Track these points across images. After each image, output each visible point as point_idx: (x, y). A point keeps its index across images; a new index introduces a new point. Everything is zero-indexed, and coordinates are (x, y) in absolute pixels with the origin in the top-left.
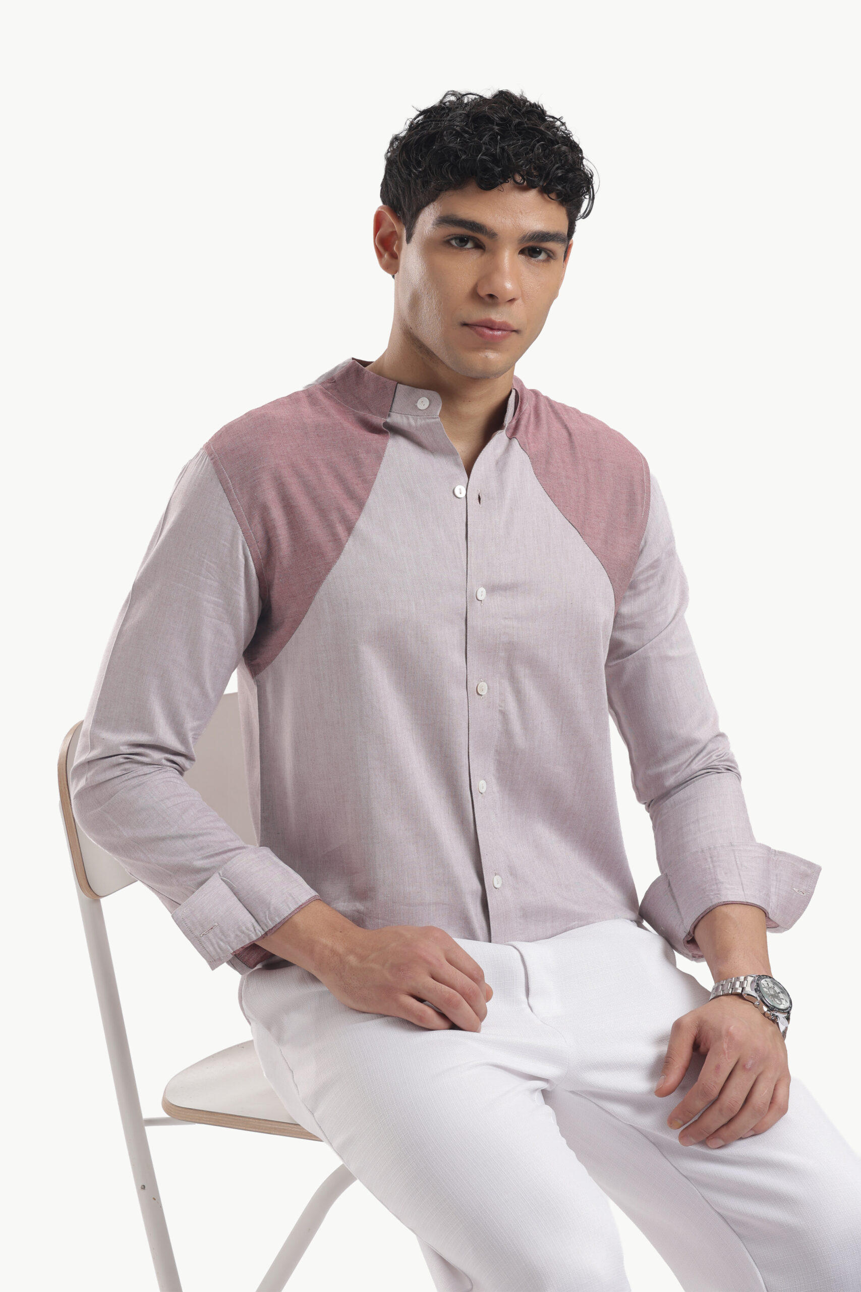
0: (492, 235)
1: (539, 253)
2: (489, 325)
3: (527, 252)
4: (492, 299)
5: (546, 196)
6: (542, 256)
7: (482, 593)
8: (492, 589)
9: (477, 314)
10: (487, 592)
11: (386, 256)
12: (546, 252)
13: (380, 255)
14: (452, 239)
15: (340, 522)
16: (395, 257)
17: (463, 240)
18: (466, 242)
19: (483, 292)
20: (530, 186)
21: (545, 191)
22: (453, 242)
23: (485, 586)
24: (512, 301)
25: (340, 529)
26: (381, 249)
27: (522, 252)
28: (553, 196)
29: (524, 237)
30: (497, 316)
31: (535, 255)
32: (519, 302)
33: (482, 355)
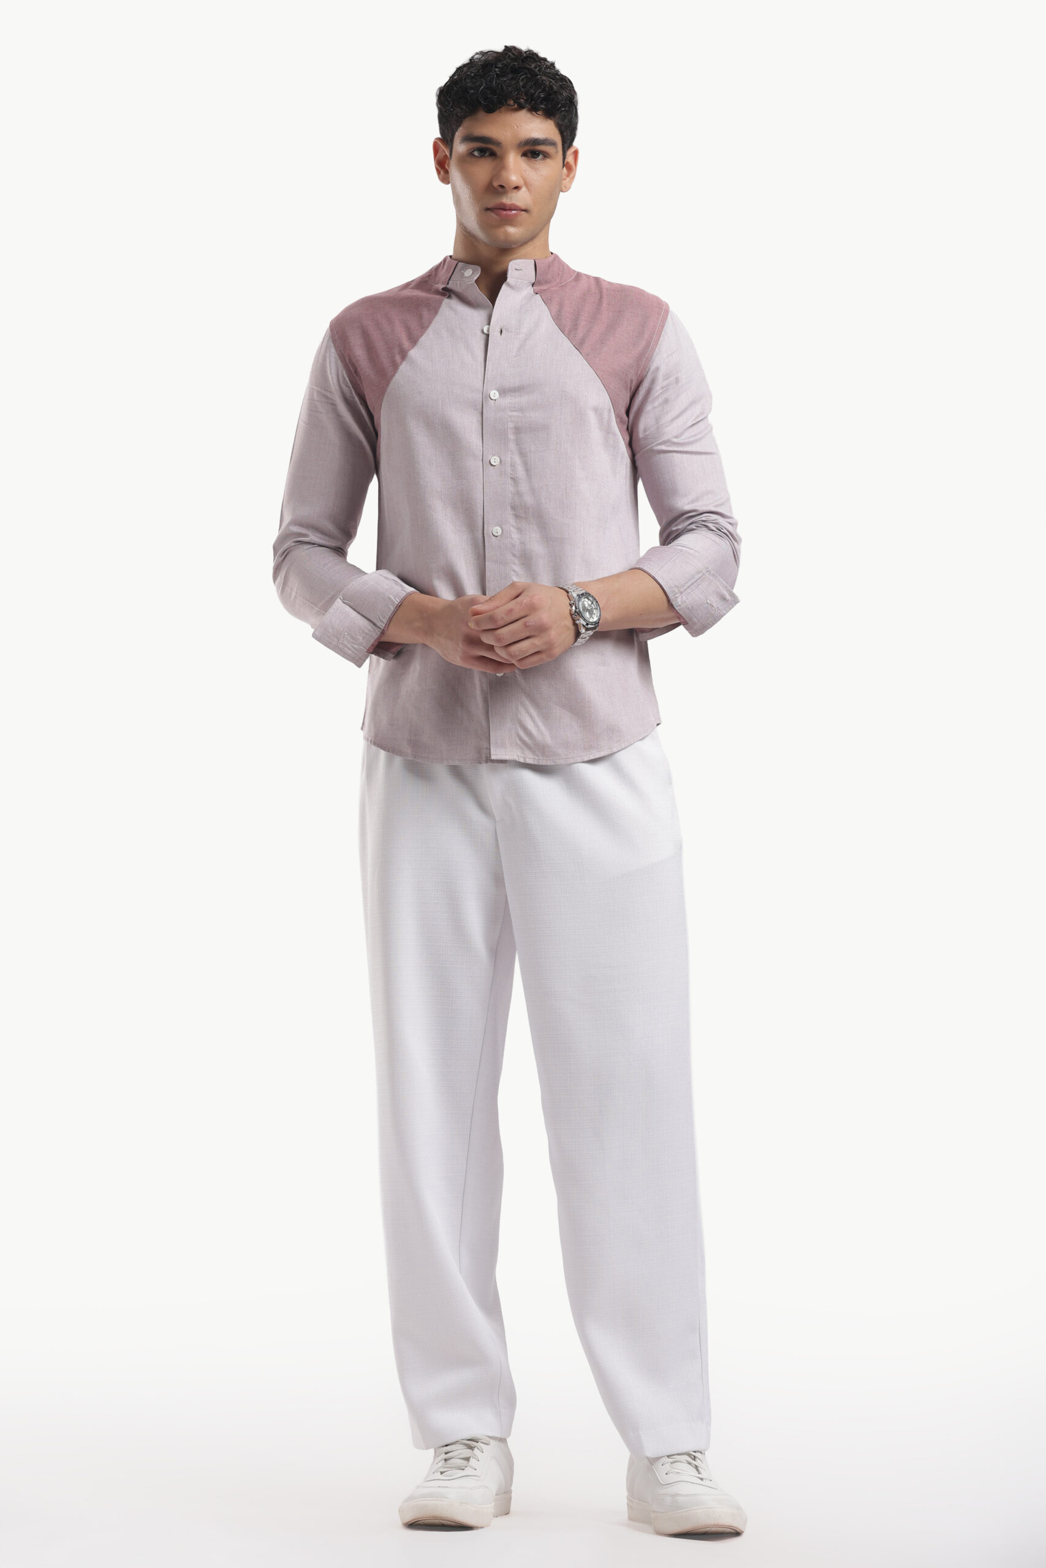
0: (498, 144)
1: (538, 155)
2: (502, 207)
3: (529, 155)
4: (502, 189)
5: (534, 113)
6: (541, 156)
7: (494, 394)
8: (503, 392)
9: (493, 202)
10: (500, 394)
11: (442, 173)
12: (542, 154)
13: (439, 172)
14: (473, 151)
15: (399, 353)
16: (447, 172)
17: (483, 151)
18: (485, 153)
19: (496, 184)
20: (521, 107)
21: (533, 109)
22: (476, 153)
23: (498, 390)
24: (517, 188)
25: (398, 358)
26: (439, 169)
27: (524, 155)
28: (540, 113)
29: (520, 143)
30: (506, 200)
31: (535, 156)
32: (524, 189)
33: (502, 230)
